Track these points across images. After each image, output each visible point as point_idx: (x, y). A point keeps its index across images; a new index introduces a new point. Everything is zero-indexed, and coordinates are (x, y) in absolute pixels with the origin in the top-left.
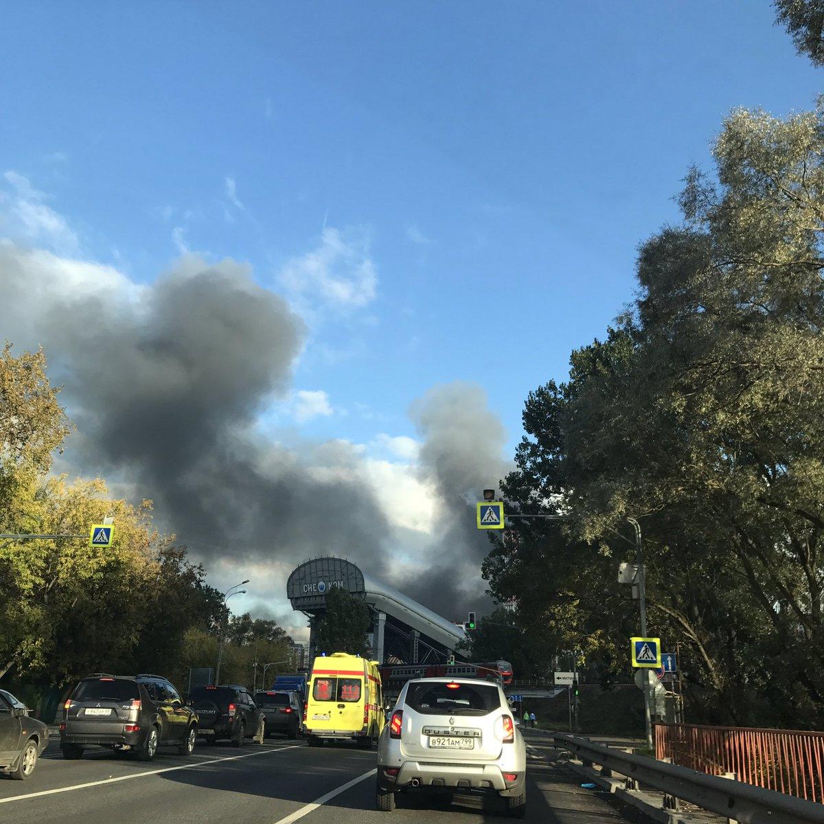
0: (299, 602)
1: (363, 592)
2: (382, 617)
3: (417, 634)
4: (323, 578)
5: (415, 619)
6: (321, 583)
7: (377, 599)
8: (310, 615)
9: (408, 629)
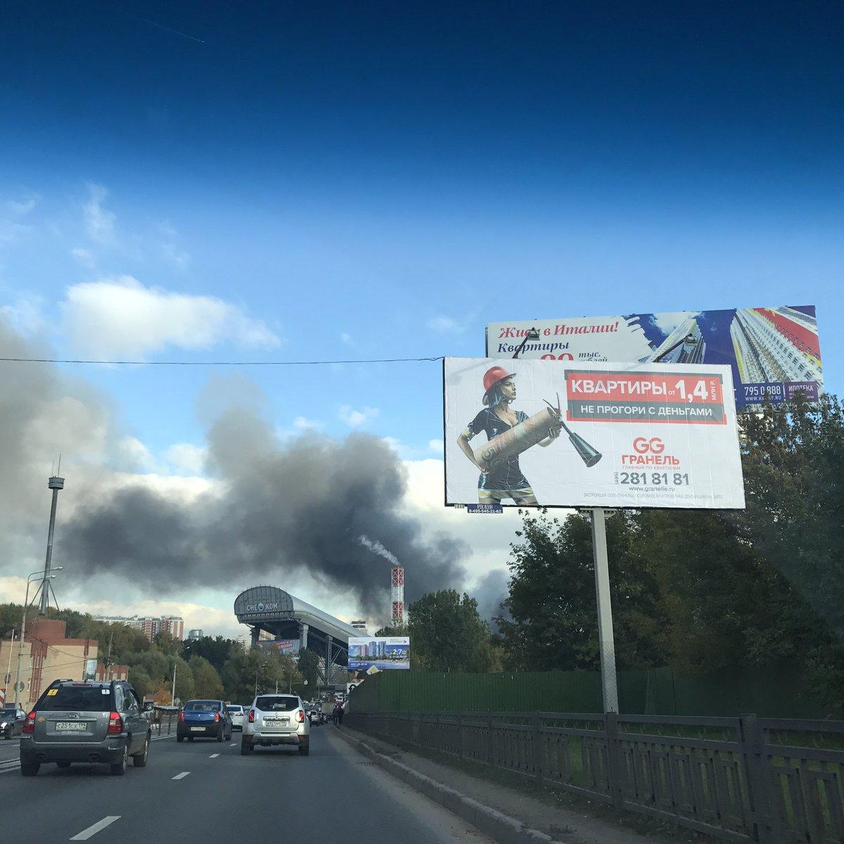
0: (244, 618)
1: (292, 611)
2: (306, 628)
3: (331, 639)
4: (262, 601)
5: (330, 628)
6: (261, 604)
7: (301, 615)
8: (251, 626)
9: (324, 635)
